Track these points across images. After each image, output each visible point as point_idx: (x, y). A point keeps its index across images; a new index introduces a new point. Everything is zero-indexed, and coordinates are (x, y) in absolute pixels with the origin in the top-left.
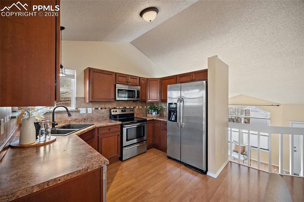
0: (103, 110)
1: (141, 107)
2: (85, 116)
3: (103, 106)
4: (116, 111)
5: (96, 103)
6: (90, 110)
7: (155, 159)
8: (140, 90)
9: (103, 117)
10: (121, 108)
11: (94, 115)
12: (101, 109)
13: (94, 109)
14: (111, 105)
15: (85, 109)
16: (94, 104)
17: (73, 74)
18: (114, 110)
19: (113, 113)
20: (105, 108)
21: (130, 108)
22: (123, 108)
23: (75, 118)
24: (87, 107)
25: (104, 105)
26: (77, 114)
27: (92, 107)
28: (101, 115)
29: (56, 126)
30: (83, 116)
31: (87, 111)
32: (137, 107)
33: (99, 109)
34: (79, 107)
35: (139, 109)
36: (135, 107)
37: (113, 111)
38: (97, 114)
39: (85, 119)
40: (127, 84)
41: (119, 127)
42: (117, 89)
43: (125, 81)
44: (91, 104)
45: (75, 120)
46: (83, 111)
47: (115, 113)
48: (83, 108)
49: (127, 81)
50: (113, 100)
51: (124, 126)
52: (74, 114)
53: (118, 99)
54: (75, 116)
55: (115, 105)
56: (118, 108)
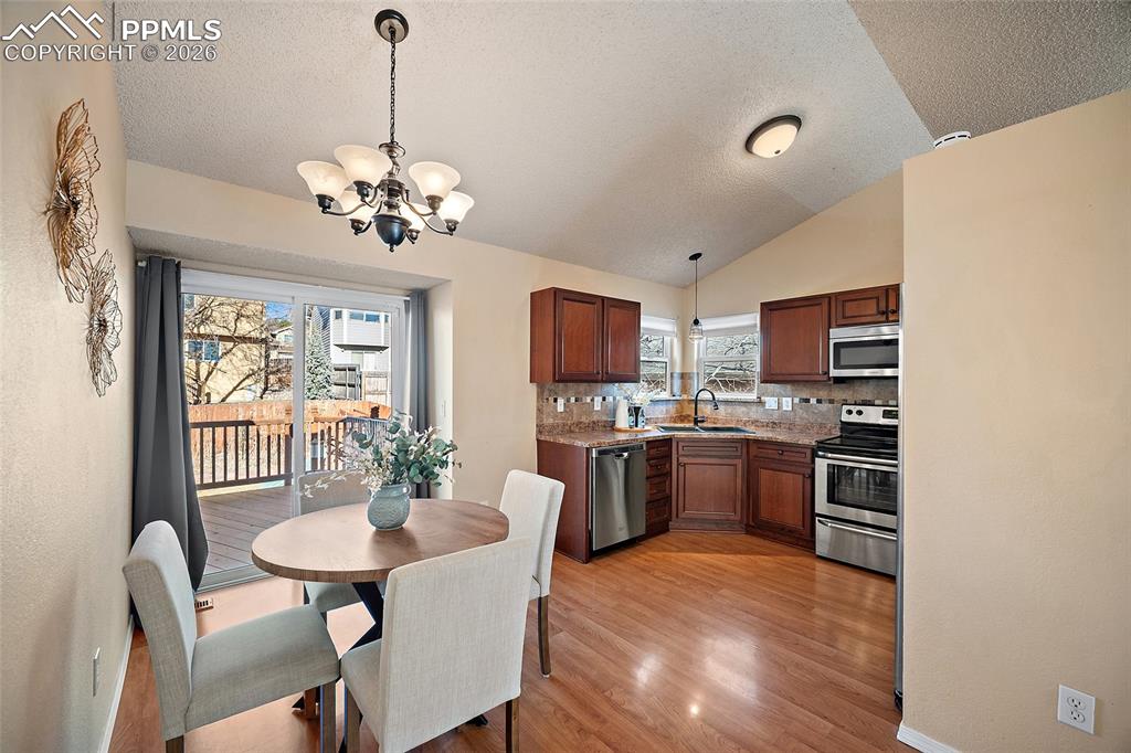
0: (825, 407)
2: (775, 417)
3: (823, 394)
4: (860, 413)
5: (805, 385)
6: (787, 404)
9: (822, 426)
11: (797, 415)
12: (819, 401)
13: (797, 400)
14: (851, 392)
15: (776, 399)
16: (799, 388)
17: (754, 323)
18: (852, 407)
19: (845, 418)
20: (831, 402)
24: (779, 396)
25: (826, 392)
26: (760, 409)
27: (793, 397)
28: (819, 420)
30: (771, 415)
31: (780, 404)
33: (813, 401)
34: (763, 394)
37: (850, 412)
38: (805, 415)
39: (775, 423)
40: (884, 318)
41: (809, 452)
42: (832, 343)
43: (874, 311)
44: (789, 387)
45: (755, 422)
46: (771, 403)
47: (854, 418)
48: (773, 396)
49: (883, 308)
50: (825, 378)
51: (820, 453)
52: (754, 408)
53: (834, 373)
54: (755, 413)
55: (866, 392)
56: (877, 402)
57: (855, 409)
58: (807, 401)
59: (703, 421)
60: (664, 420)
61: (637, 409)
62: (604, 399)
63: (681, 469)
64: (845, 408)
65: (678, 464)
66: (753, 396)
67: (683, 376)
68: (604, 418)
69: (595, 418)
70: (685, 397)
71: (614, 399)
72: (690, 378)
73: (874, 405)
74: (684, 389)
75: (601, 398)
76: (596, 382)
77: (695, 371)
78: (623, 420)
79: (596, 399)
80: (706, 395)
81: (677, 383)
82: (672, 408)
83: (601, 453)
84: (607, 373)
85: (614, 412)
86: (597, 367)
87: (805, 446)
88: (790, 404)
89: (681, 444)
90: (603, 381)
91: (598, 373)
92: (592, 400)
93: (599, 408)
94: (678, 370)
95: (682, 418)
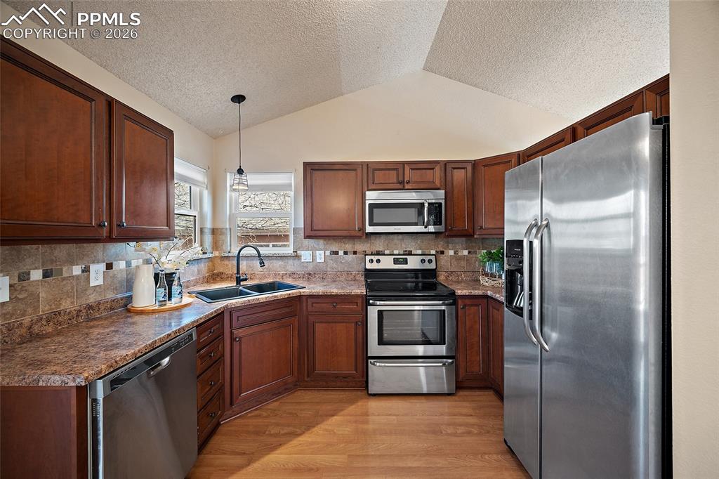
0: (350, 257)
1: (466, 252)
2: (310, 268)
3: (349, 247)
4: (378, 261)
5: (334, 239)
6: (320, 256)
7: (461, 430)
8: (443, 202)
9: (348, 273)
10: (396, 252)
11: (329, 266)
12: (346, 253)
13: (328, 253)
14: (369, 245)
15: (311, 252)
16: (329, 242)
17: (289, 182)
18: (372, 257)
19: (369, 266)
20: (355, 253)
21: (426, 253)
22: (402, 253)
23: (292, 270)
24: (314, 249)
25: (351, 246)
26: (296, 262)
27: (325, 250)
28: (346, 269)
29: (242, 283)
30: (307, 267)
31: (314, 257)
32: (451, 253)
33: (341, 253)
34: (299, 249)
35: (457, 257)
36: (442, 253)
37: (372, 261)
38: (335, 265)
39: (310, 274)
40: (401, 187)
41: (359, 301)
42: (367, 203)
43: (395, 180)
44: (321, 242)
45: (292, 275)
46: (306, 256)
47: (375, 266)
48: (308, 250)
49: (401, 178)
50: (360, 233)
51: (371, 301)
52: (291, 262)
53: (369, 229)
54: (291, 266)
55: (379, 245)
56: (387, 252)
57: (375, 258)
58: (337, 253)
59: (246, 280)
60: (196, 283)
61: (170, 277)
62: (109, 266)
63: (236, 345)
64: (368, 258)
65: (232, 339)
66: (289, 250)
67: (214, 231)
68: (111, 295)
69: (92, 299)
70: (217, 254)
71: (128, 264)
72: (222, 234)
73: (384, 255)
74: (216, 246)
75: (102, 267)
76: (97, 240)
77: (228, 227)
78: (146, 295)
79: (93, 268)
80: (249, 251)
81: (208, 239)
82: (204, 267)
83: (115, 383)
84: (120, 226)
85: (129, 284)
86: (99, 216)
87: (357, 296)
88: (323, 257)
89: (235, 315)
90: (110, 239)
91: (101, 226)
92: (86, 270)
93: (100, 282)
94: (209, 225)
95: (215, 277)
